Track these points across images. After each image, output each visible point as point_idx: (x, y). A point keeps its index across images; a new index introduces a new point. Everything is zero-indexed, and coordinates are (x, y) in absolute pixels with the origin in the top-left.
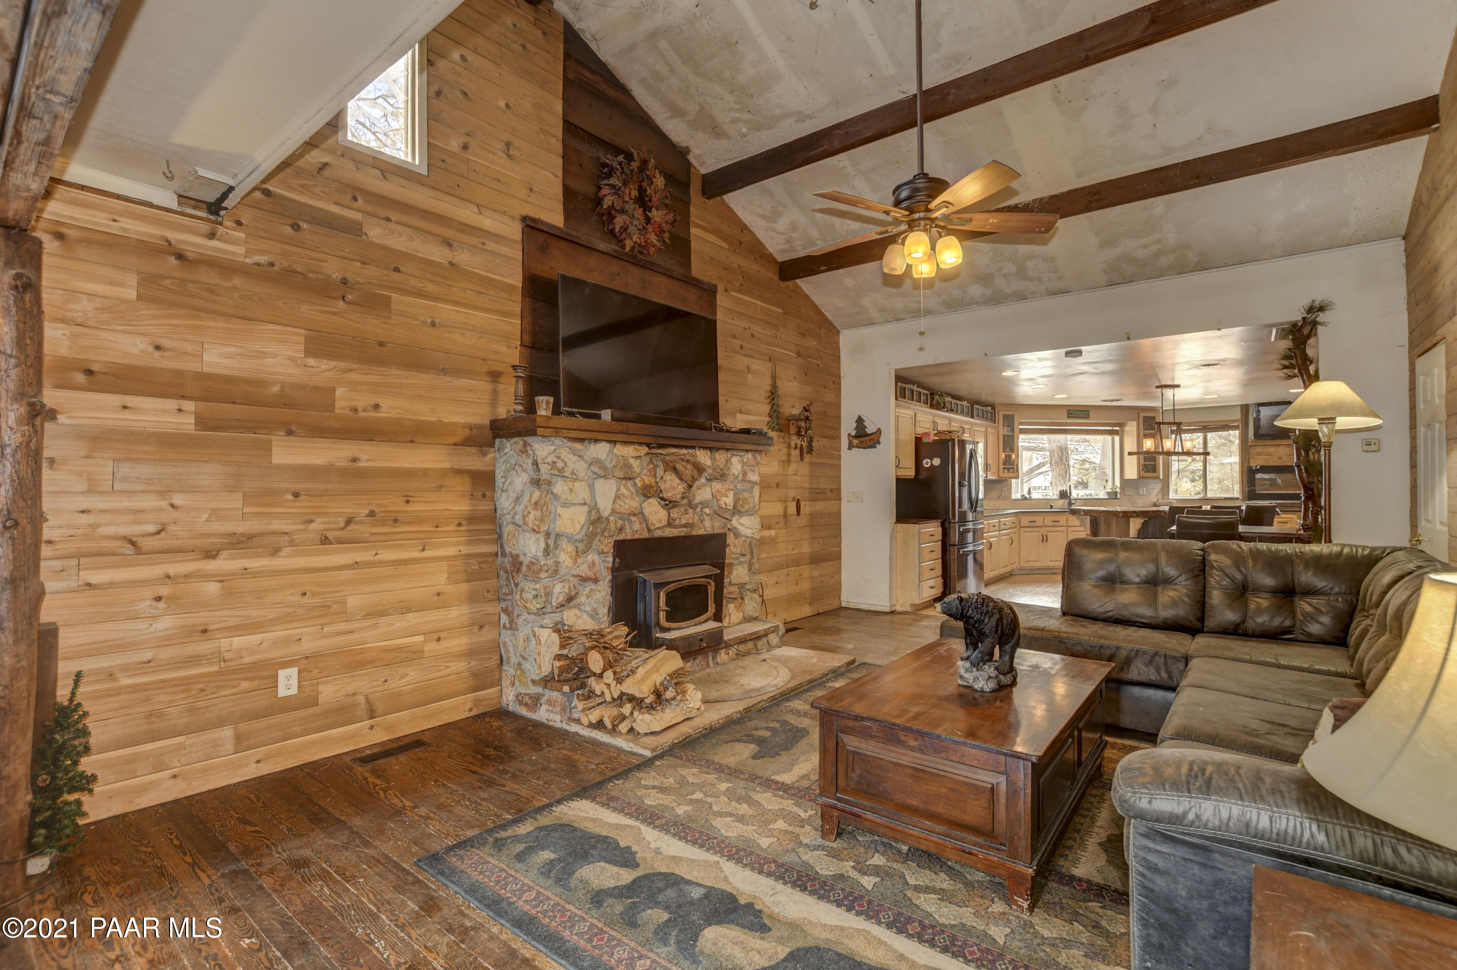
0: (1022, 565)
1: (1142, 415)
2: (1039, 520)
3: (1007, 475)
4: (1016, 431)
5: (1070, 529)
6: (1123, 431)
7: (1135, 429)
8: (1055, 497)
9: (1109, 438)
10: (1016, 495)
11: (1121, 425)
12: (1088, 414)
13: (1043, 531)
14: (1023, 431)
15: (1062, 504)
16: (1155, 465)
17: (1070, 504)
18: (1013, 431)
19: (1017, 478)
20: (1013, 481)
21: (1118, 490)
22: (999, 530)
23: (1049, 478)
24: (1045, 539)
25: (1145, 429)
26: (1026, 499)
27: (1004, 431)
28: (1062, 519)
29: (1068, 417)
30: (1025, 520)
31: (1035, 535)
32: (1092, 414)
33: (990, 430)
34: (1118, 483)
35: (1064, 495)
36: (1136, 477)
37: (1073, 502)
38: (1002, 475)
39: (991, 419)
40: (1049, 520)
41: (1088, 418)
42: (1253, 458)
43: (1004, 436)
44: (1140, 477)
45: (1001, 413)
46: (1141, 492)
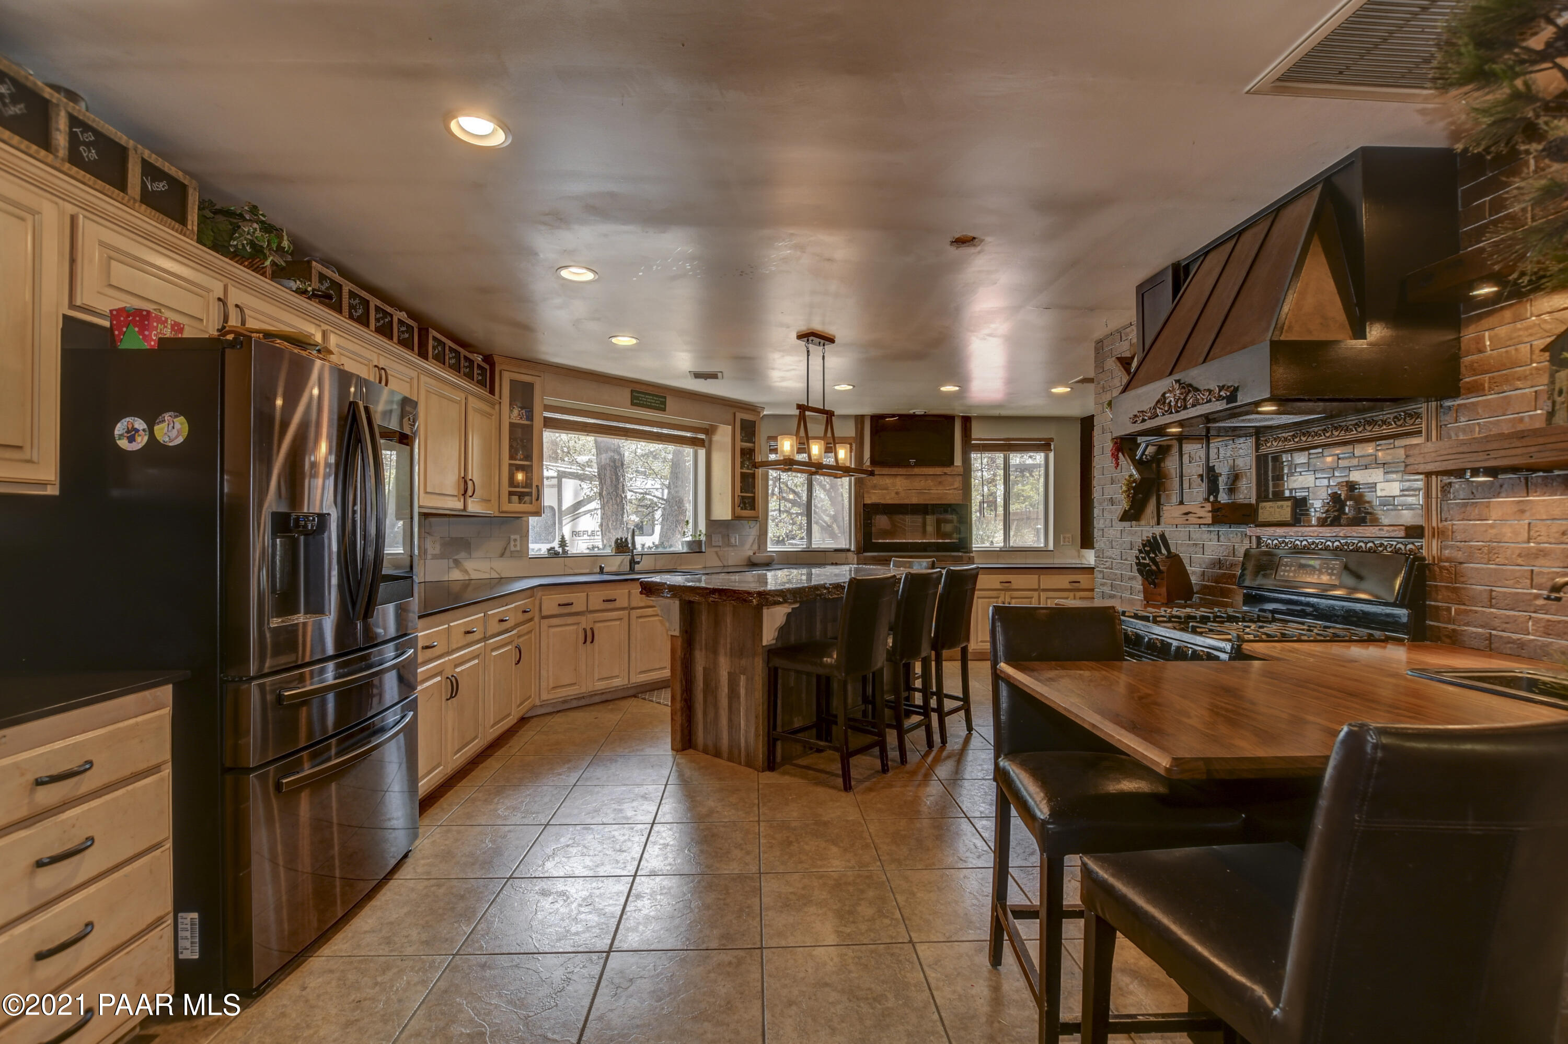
0: (545, 696)
1: (741, 415)
2: (578, 599)
3: (516, 506)
4: (538, 422)
5: (635, 613)
6: (710, 442)
7: (729, 440)
8: (608, 551)
9: (688, 451)
10: (537, 548)
11: (709, 431)
12: (664, 403)
13: (585, 622)
14: (551, 424)
15: (618, 563)
16: (753, 498)
17: (633, 562)
18: (530, 418)
19: (538, 513)
20: (533, 521)
21: (703, 538)
22: (485, 639)
23: (598, 518)
24: (589, 637)
25: (742, 441)
26: (556, 554)
27: (511, 415)
28: (621, 594)
29: (633, 404)
30: (550, 603)
31: (571, 631)
32: (670, 402)
33: (474, 403)
34: (702, 527)
35: (622, 547)
36: (730, 518)
37: (637, 559)
38: (507, 507)
39: (482, 383)
40: (597, 597)
41: (664, 410)
42: (868, 492)
43: (512, 426)
44: (736, 517)
45: (507, 377)
46: (733, 540)
